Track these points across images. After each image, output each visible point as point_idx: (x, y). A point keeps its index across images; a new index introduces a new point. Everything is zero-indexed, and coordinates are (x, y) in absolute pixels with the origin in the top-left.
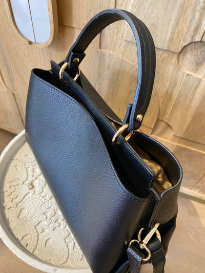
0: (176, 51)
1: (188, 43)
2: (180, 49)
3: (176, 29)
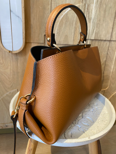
3: (74, 35)
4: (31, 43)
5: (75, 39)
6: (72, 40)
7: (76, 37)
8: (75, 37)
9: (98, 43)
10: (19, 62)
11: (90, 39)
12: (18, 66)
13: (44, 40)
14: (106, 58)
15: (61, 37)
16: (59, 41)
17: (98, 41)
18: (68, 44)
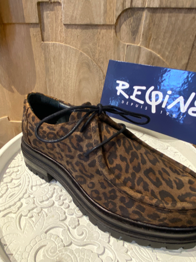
0: (112, 24)
1: (120, 12)
2: (115, 20)
4: (14, 24)
5: (108, 8)
6: (102, 12)
7: (110, 3)
8: (108, 4)
9: (169, 17)
11: (149, 9)
13: (37, 15)
14: (188, 58)
15: (75, 5)
16: (72, 16)
17: (170, 12)
18: (93, 23)
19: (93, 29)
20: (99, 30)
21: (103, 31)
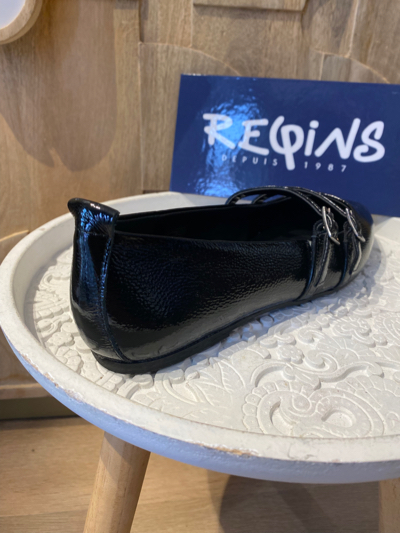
2: (303, 3)
10: (24, 98)
12: (23, 117)
19: (255, 18)
20: (268, 21)
21: (278, 24)
